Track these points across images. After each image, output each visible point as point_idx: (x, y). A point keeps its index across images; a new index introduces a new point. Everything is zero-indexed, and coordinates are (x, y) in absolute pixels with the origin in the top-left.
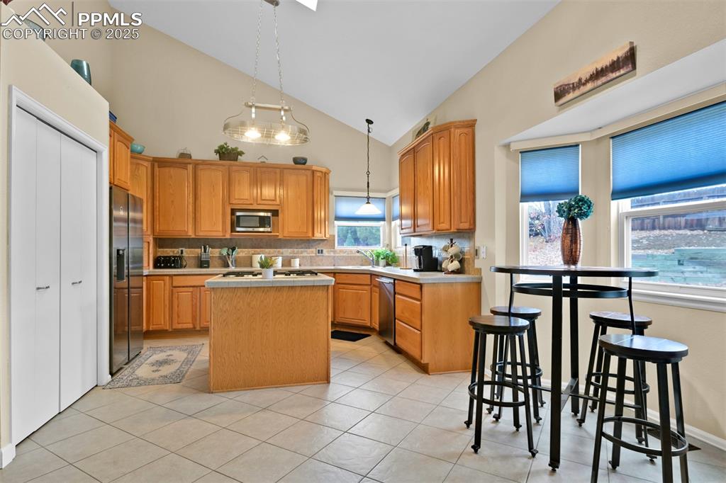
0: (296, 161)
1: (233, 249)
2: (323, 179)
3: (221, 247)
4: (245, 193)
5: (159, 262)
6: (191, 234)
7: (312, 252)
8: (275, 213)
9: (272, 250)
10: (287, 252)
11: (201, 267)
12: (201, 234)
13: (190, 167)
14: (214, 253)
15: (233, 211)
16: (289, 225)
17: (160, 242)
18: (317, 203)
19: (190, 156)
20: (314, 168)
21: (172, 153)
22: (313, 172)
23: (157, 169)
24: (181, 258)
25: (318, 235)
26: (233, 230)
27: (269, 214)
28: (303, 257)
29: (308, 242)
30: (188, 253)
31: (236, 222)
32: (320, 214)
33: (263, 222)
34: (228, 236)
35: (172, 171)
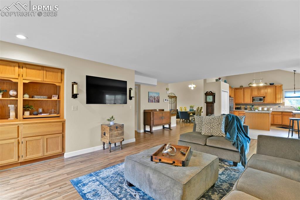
0: (270, 84)
1: (253, 106)
2: (280, 88)
3: (250, 105)
4: (255, 93)
5: (236, 109)
6: (243, 103)
7: (277, 106)
8: (264, 97)
9: (264, 106)
10: (268, 107)
11: (245, 109)
12: (245, 103)
13: (243, 89)
14: (248, 107)
15: (253, 97)
16: (268, 100)
17: (236, 104)
18: (277, 94)
19: (242, 87)
20: (276, 85)
21: (238, 87)
22: (276, 86)
23: (235, 90)
24: (241, 108)
25: (277, 102)
26: (253, 102)
27: (262, 98)
28: (274, 108)
29: (275, 104)
30: (242, 107)
31: (253, 100)
32: (278, 96)
33: (261, 100)
34: (251, 103)
35: (239, 90)
